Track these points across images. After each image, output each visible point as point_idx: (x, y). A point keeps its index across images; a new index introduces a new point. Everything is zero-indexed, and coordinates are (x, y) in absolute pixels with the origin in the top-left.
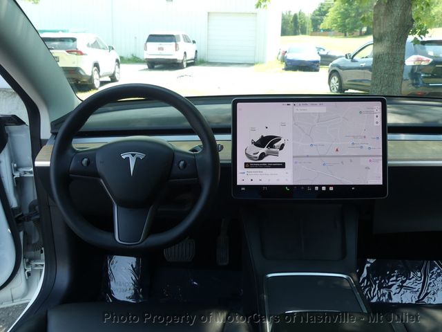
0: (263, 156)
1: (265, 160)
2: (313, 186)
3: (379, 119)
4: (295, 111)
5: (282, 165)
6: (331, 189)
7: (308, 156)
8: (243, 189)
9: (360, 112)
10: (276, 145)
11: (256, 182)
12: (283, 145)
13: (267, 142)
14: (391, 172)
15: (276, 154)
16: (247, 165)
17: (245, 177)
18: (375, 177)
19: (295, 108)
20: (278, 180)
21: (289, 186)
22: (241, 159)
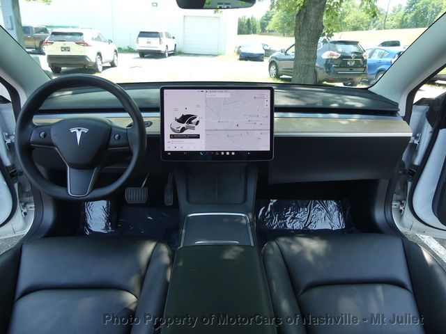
0: (183, 129)
1: (185, 133)
2: (220, 152)
3: (269, 103)
4: (207, 97)
5: (198, 137)
6: (233, 153)
7: (216, 130)
8: (169, 154)
9: (255, 98)
10: (193, 121)
11: (179, 149)
12: (198, 122)
13: (186, 119)
14: (276, 141)
15: (193, 128)
16: (172, 137)
17: (171, 145)
18: (265, 146)
19: (207, 94)
20: (195, 147)
21: (202, 152)
22: (168, 132)
